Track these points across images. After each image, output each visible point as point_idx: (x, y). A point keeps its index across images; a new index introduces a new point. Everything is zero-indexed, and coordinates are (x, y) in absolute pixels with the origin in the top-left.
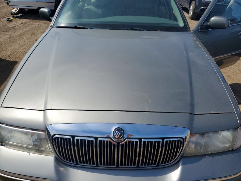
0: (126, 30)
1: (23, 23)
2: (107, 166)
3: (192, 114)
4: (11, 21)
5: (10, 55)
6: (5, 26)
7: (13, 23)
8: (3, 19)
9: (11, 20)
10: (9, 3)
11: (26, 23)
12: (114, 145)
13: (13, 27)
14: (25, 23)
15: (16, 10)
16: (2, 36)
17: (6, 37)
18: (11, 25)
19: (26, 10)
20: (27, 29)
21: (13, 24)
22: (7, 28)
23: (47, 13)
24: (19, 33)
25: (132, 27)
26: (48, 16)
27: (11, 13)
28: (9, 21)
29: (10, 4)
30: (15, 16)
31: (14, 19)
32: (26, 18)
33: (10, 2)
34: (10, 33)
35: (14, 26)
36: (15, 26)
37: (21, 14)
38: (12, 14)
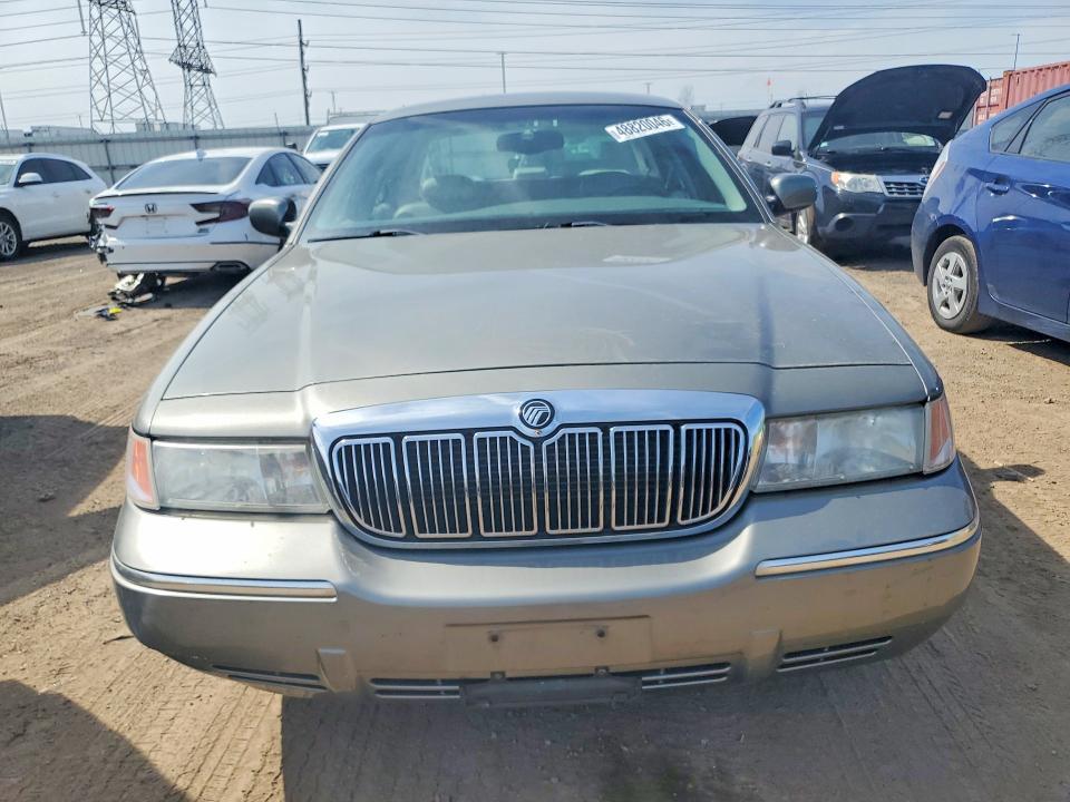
0: (548, 227)
1: (157, 320)
2: (508, 534)
3: (767, 366)
4: (112, 318)
5: (117, 406)
6: (91, 331)
7: (121, 321)
8: (81, 313)
9: (112, 315)
10: (108, 256)
11: (169, 319)
12: (525, 449)
13: (122, 333)
14: (165, 319)
15: (129, 284)
16: (82, 360)
17: (99, 360)
18: (113, 327)
19: (170, 281)
20: (174, 335)
21: (123, 325)
22: (97, 337)
23: (275, 210)
24: (145, 348)
25: (566, 222)
26: (280, 218)
27: (113, 294)
28: (106, 317)
29: (110, 258)
30: (128, 301)
31: (125, 311)
32: (168, 306)
33: (111, 251)
34: (113, 348)
35: (123, 329)
36: (129, 331)
37: (149, 296)
38: (113, 296)
